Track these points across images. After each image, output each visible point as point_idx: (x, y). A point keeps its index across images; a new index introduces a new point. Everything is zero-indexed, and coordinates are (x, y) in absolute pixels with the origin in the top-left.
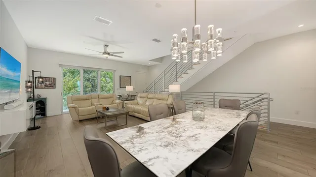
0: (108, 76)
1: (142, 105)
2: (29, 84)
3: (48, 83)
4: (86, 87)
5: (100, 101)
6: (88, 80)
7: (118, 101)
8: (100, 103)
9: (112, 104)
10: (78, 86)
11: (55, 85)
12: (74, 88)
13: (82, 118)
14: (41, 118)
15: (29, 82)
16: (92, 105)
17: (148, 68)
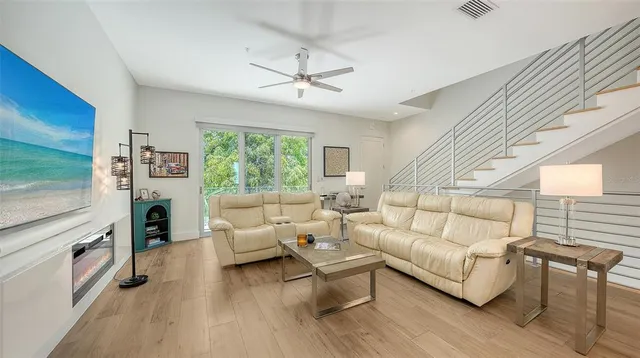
0: (291, 151)
1: (396, 228)
2: (120, 166)
3: (173, 165)
4: (249, 175)
5: (284, 212)
6: (254, 161)
7: (327, 213)
8: (286, 218)
9: (312, 219)
10: (234, 174)
11: (187, 169)
12: (228, 176)
13: (242, 259)
14: (160, 246)
15: (120, 159)
16: (266, 221)
17: (389, 126)
